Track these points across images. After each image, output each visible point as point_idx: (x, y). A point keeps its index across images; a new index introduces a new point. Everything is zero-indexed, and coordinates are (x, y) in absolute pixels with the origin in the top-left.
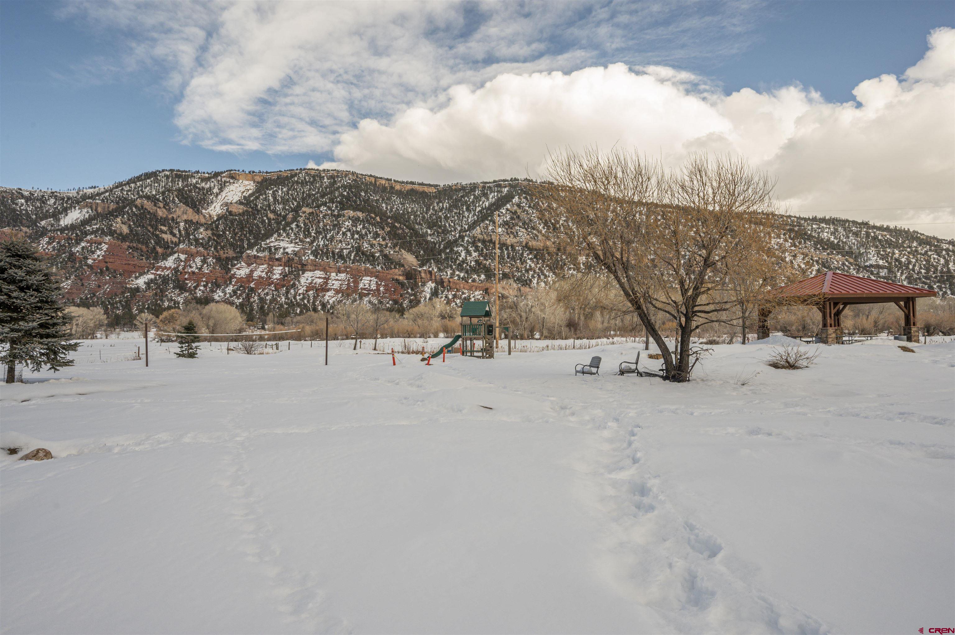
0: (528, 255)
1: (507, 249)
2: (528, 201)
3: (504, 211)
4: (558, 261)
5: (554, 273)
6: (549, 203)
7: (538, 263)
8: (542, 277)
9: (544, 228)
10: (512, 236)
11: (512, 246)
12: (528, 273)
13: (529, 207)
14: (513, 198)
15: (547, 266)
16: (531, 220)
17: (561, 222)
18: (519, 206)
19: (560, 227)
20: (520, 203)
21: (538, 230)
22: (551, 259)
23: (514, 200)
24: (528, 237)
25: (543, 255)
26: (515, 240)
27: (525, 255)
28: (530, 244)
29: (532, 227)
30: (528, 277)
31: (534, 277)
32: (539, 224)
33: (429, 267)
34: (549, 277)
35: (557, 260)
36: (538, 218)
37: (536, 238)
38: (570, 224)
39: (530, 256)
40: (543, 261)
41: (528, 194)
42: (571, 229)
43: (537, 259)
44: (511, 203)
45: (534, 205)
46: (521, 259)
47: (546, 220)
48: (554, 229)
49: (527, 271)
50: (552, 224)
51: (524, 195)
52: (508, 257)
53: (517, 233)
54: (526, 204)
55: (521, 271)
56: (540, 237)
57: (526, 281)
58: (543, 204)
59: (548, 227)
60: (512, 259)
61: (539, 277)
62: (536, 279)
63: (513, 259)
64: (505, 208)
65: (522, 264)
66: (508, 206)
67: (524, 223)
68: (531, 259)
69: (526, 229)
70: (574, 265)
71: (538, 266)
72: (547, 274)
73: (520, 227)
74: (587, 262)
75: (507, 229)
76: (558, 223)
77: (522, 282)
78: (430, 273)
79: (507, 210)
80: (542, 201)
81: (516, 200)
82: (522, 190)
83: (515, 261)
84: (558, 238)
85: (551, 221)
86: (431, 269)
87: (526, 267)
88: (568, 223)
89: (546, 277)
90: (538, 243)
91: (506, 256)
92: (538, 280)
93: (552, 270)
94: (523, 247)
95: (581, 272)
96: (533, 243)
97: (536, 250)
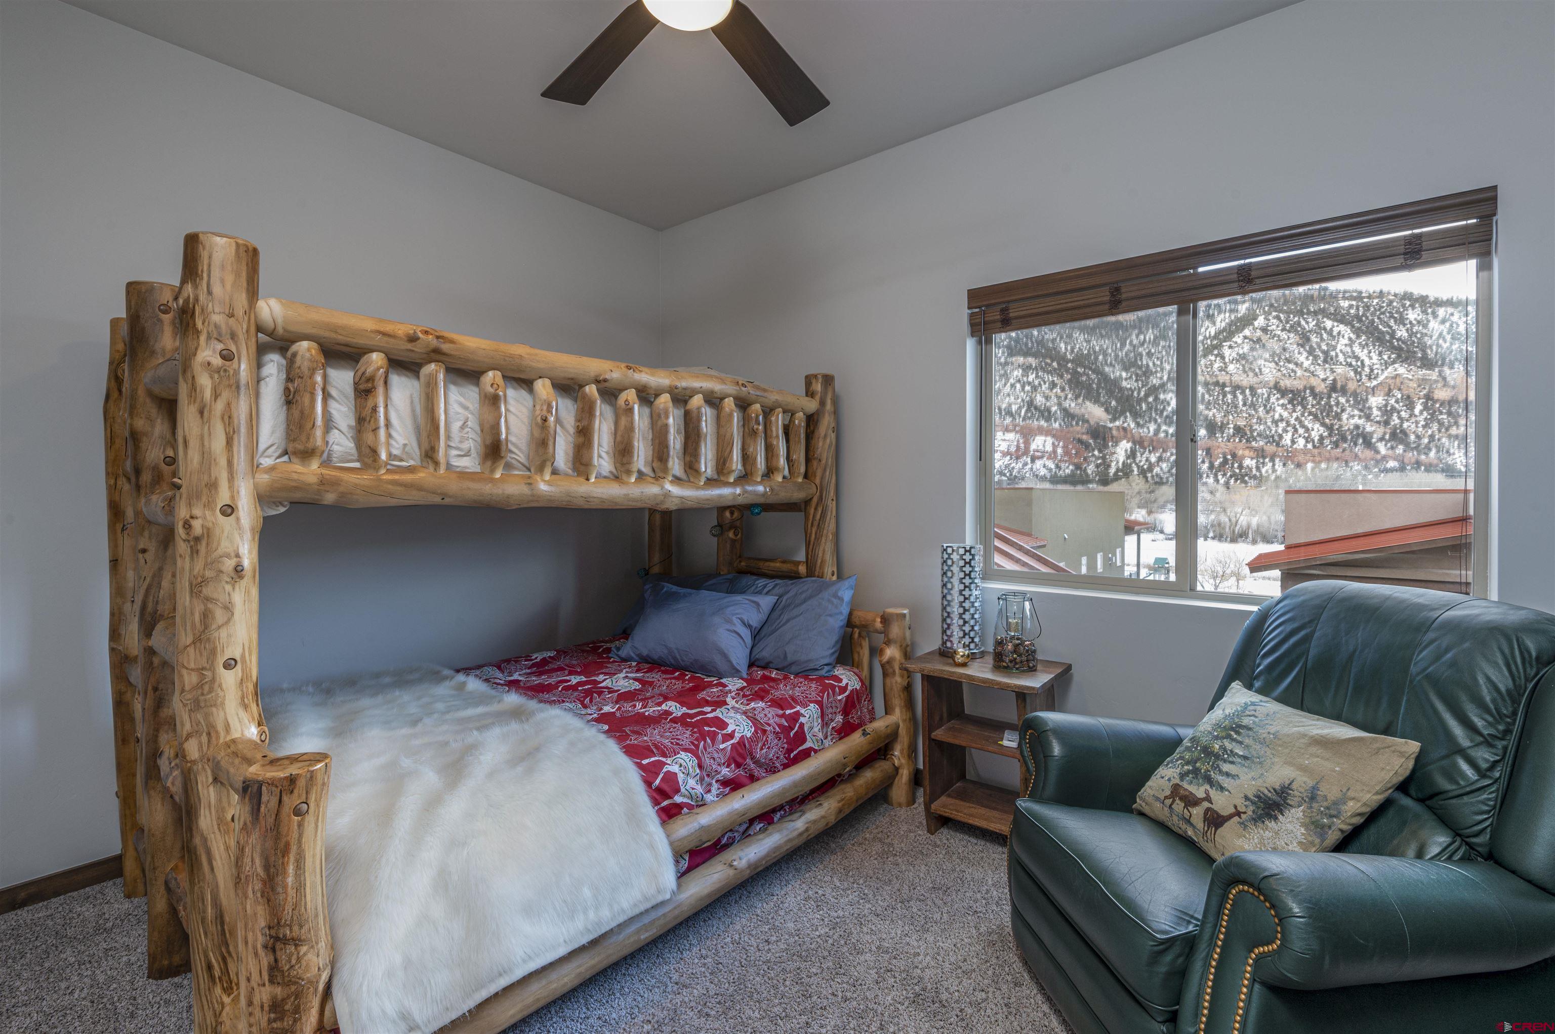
0: (1278, 399)
1: (1243, 393)
2: (1281, 321)
3: (1239, 341)
4: (1331, 407)
5: (1323, 424)
6: (1318, 320)
7: (1294, 411)
8: (1301, 431)
9: (1307, 358)
10: (1251, 374)
11: (1252, 389)
12: (1277, 426)
13: (1283, 330)
14: (1255, 319)
15: (1310, 413)
16: (1285, 349)
17: (1339, 347)
18: (1264, 330)
19: (1337, 356)
20: (1268, 326)
21: (1296, 364)
22: (1319, 403)
23: (1256, 323)
24: (1280, 373)
25: (1304, 398)
26: (1255, 380)
27: (1273, 399)
28: (1282, 384)
29: (1286, 359)
30: (1276, 432)
31: (1287, 431)
32: (1299, 353)
33: (1124, 422)
34: (1313, 430)
35: (1328, 403)
36: (1298, 345)
37: (1292, 374)
38: (1357, 349)
39: (1281, 402)
40: (1304, 408)
41: (1281, 311)
42: (1357, 358)
43: (1294, 406)
44: (1251, 328)
45: (1292, 327)
46: (1265, 406)
47: (1311, 347)
48: (1325, 361)
49: (1276, 423)
50: (1324, 352)
51: (1274, 314)
52: (1245, 405)
53: (1260, 370)
54: (1278, 326)
55: (1266, 423)
56: (1299, 373)
57: (1273, 436)
58: (1307, 323)
59: (1316, 358)
60: (1250, 407)
61: (1296, 430)
62: (1290, 434)
63: (1253, 406)
64: (1241, 335)
65: (1268, 412)
66: (1247, 332)
67: (1273, 355)
68: (1283, 405)
69: (1277, 364)
70: (1361, 410)
71: (1295, 415)
72: (1310, 426)
73: (1265, 360)
74: (1386, 405)
75: (1243, 366)
76: (1334, 348)
77: (1265, 438)
78: (1125, 429)
79: (1245, 337)
80: (1304, 319)
81: (1260, 321)
82: (1271, 305)
83: (1255, 410)
84: (1332, 371)
85: (1319, 347)
86: (1125, 425)
87: (1273, 417)
88: (1351, 347)
89: (1307, 430)
90: (1295, 382)
91: (1241, 403)
92: (1293, 435)
93: (1319, 420)
94: (1270, 388)
95: (1372, 421)
96: (1286, 383)
97: (1292, 391)
